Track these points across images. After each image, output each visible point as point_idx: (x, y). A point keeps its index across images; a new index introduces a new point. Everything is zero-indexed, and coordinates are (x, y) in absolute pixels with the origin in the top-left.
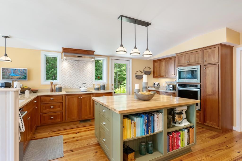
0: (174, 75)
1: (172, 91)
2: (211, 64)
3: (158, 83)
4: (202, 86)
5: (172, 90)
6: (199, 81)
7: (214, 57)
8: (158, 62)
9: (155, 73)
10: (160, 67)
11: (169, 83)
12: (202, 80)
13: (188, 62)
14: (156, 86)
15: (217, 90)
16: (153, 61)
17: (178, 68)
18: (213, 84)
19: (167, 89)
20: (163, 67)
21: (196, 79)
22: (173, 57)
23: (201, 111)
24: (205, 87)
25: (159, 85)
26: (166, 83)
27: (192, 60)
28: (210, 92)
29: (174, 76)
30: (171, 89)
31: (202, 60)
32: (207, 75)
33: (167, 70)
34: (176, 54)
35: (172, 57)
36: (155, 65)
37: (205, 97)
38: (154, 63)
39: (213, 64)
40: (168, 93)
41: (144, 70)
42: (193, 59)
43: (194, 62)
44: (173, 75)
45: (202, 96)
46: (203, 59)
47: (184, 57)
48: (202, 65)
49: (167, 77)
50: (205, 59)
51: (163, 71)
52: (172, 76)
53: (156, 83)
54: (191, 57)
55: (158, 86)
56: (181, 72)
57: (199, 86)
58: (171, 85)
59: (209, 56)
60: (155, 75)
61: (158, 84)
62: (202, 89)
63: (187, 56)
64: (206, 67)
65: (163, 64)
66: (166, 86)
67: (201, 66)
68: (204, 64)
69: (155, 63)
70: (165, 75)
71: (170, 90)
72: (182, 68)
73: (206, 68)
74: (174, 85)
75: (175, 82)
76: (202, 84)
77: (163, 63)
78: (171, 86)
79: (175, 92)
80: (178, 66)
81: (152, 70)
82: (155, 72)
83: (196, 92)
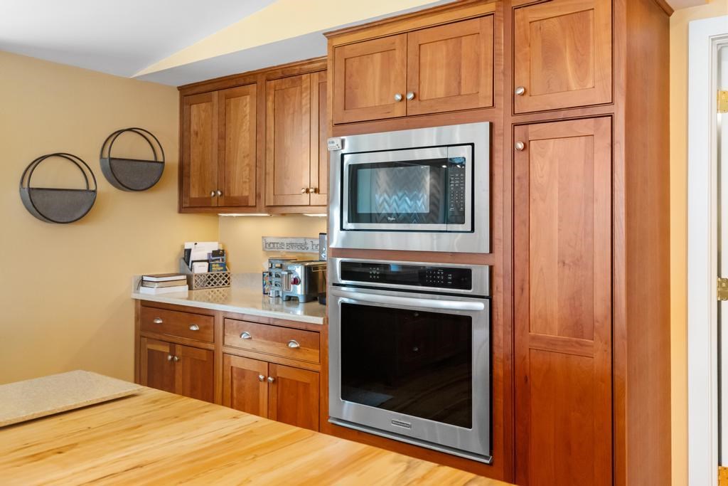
0: (317, 191)
1: (298, 314)
2: (562, 115)
3: (215, 246)
4: (498, 281)
5: (301, 300)
6: (480, 242)
7: (581, 63)
8: (210, 100)
9: (194, 180)
10: (223, 137)
11: (284, 253)
12: (497, 234)
13: (410, 96)
14: (201, 269)
15: (601, 308)
16: (181, 89)
17: (337, 141)
18: (575, 262)
19: (272, 293)
20: (244, 139)
21: (463, 222)
22: (310, 61)
23: (491, 464)
24: (518, 287)
25: (224, 265)
26: (268, 246)
27: (435, 86)
28: (556, 326)
29: (315, 197)
30: (299, 290)
31: (500, 86)
32: (534, 194)
33: (270, 156)
34: (330, 35)
35: (302, 64)
36: (194, 120)
37: (518, 361)
38: (186, 107)
39: (579, 113)
40: (270, 324)
41: (106, 155)
42: (441, 74)
43: (448, 98)
44: (307, 191)
45: (499, 353)
46: (509, 73)
47: (378, 57)
48: (503, 119)
49: (274, 209)
50: (522, 76)
51: (247, 161)
52: (305, 199)
53: (201, 251)
54: (427, 57)
55: (217, 268)
56: (361, 172)
57: (480, 277)
58: (296, 262)
59: (550, 55)
60: (194, 194)
61: (215, 253)
62: (499, 299)
63: (398, 55)
64: (526, 135)
65: (248, 110)
66: (266, 267)
67: (496, 132)
68: (514, 114)
69: (194, 107)
70: (258, 196)
71: (291, 300)
72: (368, 141)
73: (526, 147)
74: (316, 268)
75: (321, 245)
76: (501, 260)
77: (245, 107)
78: (299, 271)
79: (319, 320)
80: (340, 127)
81: (172, 157)
82: (194, 170)
83: (462, 323)
